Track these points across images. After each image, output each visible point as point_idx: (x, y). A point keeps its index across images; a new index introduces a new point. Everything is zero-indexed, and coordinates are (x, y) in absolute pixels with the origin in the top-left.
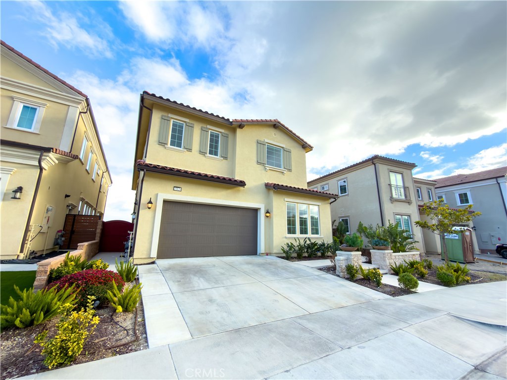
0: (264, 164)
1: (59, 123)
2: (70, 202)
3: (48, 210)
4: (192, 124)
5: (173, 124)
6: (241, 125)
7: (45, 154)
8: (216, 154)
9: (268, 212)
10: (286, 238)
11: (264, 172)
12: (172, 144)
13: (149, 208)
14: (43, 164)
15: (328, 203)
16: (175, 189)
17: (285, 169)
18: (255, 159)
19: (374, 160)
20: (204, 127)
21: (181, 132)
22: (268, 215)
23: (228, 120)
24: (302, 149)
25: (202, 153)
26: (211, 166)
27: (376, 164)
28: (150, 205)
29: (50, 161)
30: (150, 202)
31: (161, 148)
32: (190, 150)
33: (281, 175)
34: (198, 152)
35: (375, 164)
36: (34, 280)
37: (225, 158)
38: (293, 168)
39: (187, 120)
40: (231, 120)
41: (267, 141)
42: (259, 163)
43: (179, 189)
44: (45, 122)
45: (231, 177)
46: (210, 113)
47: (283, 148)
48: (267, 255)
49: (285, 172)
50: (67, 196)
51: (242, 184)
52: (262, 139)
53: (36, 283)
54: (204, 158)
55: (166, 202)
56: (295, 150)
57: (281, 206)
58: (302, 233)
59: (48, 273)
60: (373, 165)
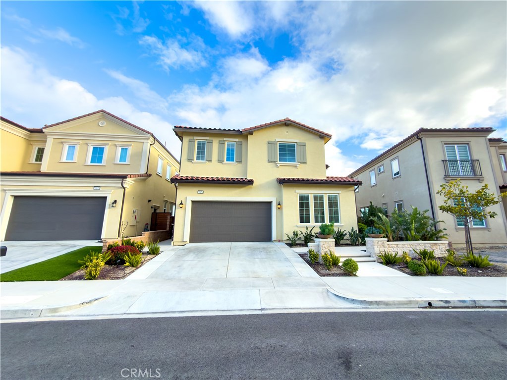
0: (275, 162)
1: (138, 155)
2: (154, 204)
3: (134, 212)
4: (211, 140)
5: (198, 143)
6: (250, 132)
7: (124, 180)
8: (233, 160)
9: (279, 204)
10: (297, 226)
11: (275, 169)
12: (198, 158)
13: (181, 208)
14: (124, 185)
15: (353, 190)
16: (199, 192)
17: (298, 162)
18: (266, 159)
19: (419, 135)
20: (221, 141)
21: (204, 148)
22: (279, 206)
23: (239, 130)
24: (319, 140)
25: (220, 161)
26: (229, 171)
27: (422, 139)
28: (181, 206)
29: (129, 183)
30: (181, 204)
31: (189, 164)
32: (210, 161)
33: (294, 169)
34: (217, 162)
35: (420, 139)
36: (102, 249)
37: (240, 162)
38: (308, 161)
39: (208, 138)
40: (241, 130)
41: (277, 140)
42: (269, 161)
43: (201, 192)
44: (132, 156)
45: (244, 177)
46: (222, 129)
47: (296, 142)
48: (279, 242)
49: (298, 166)
50: (149, 201)
51: (251, 182)
52: (272, 139)
53: (103, 251)
54: (222, 165)
55: (193, 202)
56: (311, 143)
57: (291, 197)
58: (316, 221)
59: (107, 246)
60: (420, 140)
